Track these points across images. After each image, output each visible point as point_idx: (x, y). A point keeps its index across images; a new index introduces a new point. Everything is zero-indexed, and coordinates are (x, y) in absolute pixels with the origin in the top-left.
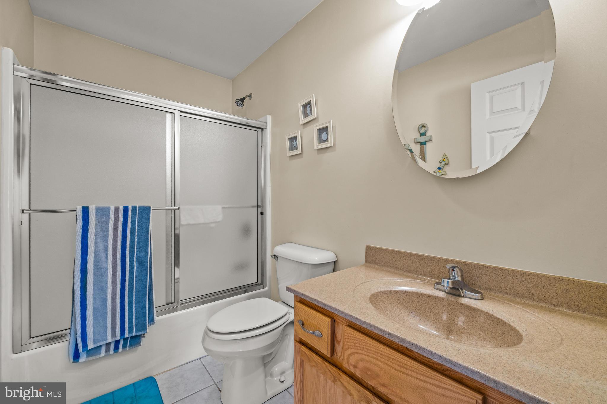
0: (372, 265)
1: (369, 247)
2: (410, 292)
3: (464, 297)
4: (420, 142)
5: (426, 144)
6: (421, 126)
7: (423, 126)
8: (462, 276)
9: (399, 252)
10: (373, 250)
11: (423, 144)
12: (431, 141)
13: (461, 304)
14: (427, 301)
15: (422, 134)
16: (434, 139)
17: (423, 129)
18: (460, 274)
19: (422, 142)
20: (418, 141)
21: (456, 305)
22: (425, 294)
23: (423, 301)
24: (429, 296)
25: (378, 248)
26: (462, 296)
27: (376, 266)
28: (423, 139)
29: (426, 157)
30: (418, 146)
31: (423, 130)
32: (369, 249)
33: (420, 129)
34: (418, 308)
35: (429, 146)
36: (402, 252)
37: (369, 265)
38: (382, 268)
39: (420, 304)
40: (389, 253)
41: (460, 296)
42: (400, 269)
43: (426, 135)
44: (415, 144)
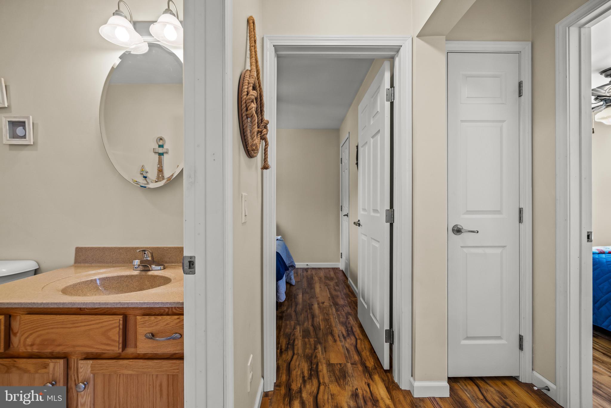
0: (82, 265)
1: (80, 248)
2: (111, 277)
3: (152, 270)
4: (158, 153)
5: (163, 155)
6: (159, 138)
7: (161, 139)
8: (152, 256)
9: (110, 248)
10: (83, 251)
11: (161, 154)
12: (168, 153)
13: (149, 275)
14: (125, 280)
15: (161, 146)
16: (170, 152)
17: (161, 141)
18: (150, 255)
19: (159, 153)
20: (157, 151)
21: (145, 277)
22: (124, 276)
23: (122, 281)
24: (127, 276)
25: (88, 248)
26: (151, 270)
27: (87, 265)
28: (161, 150)
29: (163, 167)
30: (157, 156)
31: (161, 143)
32: (79, 250)
33: (158, 141)
34: (118, 287)
35: (165, 157)
36: (112, 248)
37: (79, 265)
38: (93, 265)
39: (119, 284)
40: (100, 250)
41: (149, 270)
42: (110, 262)
43: (163, 147)
44: (154, 153)
